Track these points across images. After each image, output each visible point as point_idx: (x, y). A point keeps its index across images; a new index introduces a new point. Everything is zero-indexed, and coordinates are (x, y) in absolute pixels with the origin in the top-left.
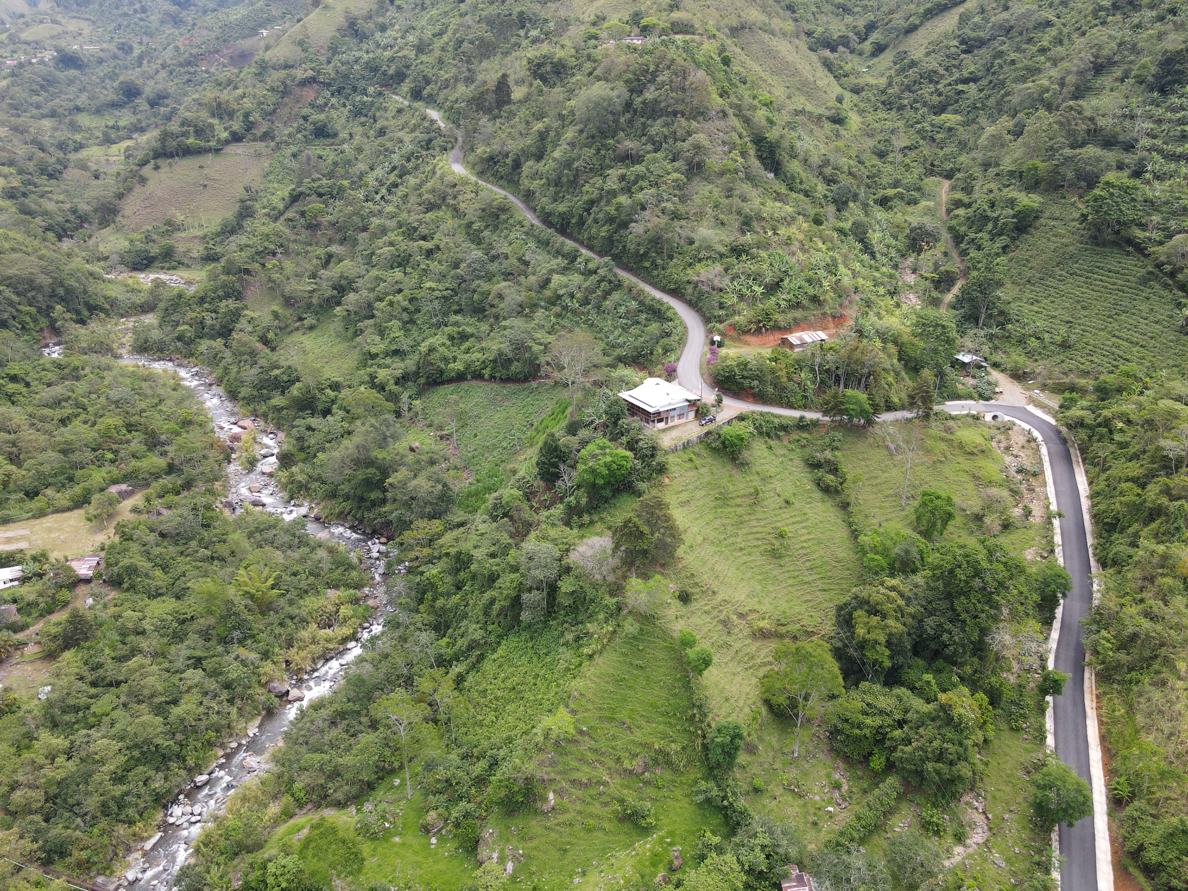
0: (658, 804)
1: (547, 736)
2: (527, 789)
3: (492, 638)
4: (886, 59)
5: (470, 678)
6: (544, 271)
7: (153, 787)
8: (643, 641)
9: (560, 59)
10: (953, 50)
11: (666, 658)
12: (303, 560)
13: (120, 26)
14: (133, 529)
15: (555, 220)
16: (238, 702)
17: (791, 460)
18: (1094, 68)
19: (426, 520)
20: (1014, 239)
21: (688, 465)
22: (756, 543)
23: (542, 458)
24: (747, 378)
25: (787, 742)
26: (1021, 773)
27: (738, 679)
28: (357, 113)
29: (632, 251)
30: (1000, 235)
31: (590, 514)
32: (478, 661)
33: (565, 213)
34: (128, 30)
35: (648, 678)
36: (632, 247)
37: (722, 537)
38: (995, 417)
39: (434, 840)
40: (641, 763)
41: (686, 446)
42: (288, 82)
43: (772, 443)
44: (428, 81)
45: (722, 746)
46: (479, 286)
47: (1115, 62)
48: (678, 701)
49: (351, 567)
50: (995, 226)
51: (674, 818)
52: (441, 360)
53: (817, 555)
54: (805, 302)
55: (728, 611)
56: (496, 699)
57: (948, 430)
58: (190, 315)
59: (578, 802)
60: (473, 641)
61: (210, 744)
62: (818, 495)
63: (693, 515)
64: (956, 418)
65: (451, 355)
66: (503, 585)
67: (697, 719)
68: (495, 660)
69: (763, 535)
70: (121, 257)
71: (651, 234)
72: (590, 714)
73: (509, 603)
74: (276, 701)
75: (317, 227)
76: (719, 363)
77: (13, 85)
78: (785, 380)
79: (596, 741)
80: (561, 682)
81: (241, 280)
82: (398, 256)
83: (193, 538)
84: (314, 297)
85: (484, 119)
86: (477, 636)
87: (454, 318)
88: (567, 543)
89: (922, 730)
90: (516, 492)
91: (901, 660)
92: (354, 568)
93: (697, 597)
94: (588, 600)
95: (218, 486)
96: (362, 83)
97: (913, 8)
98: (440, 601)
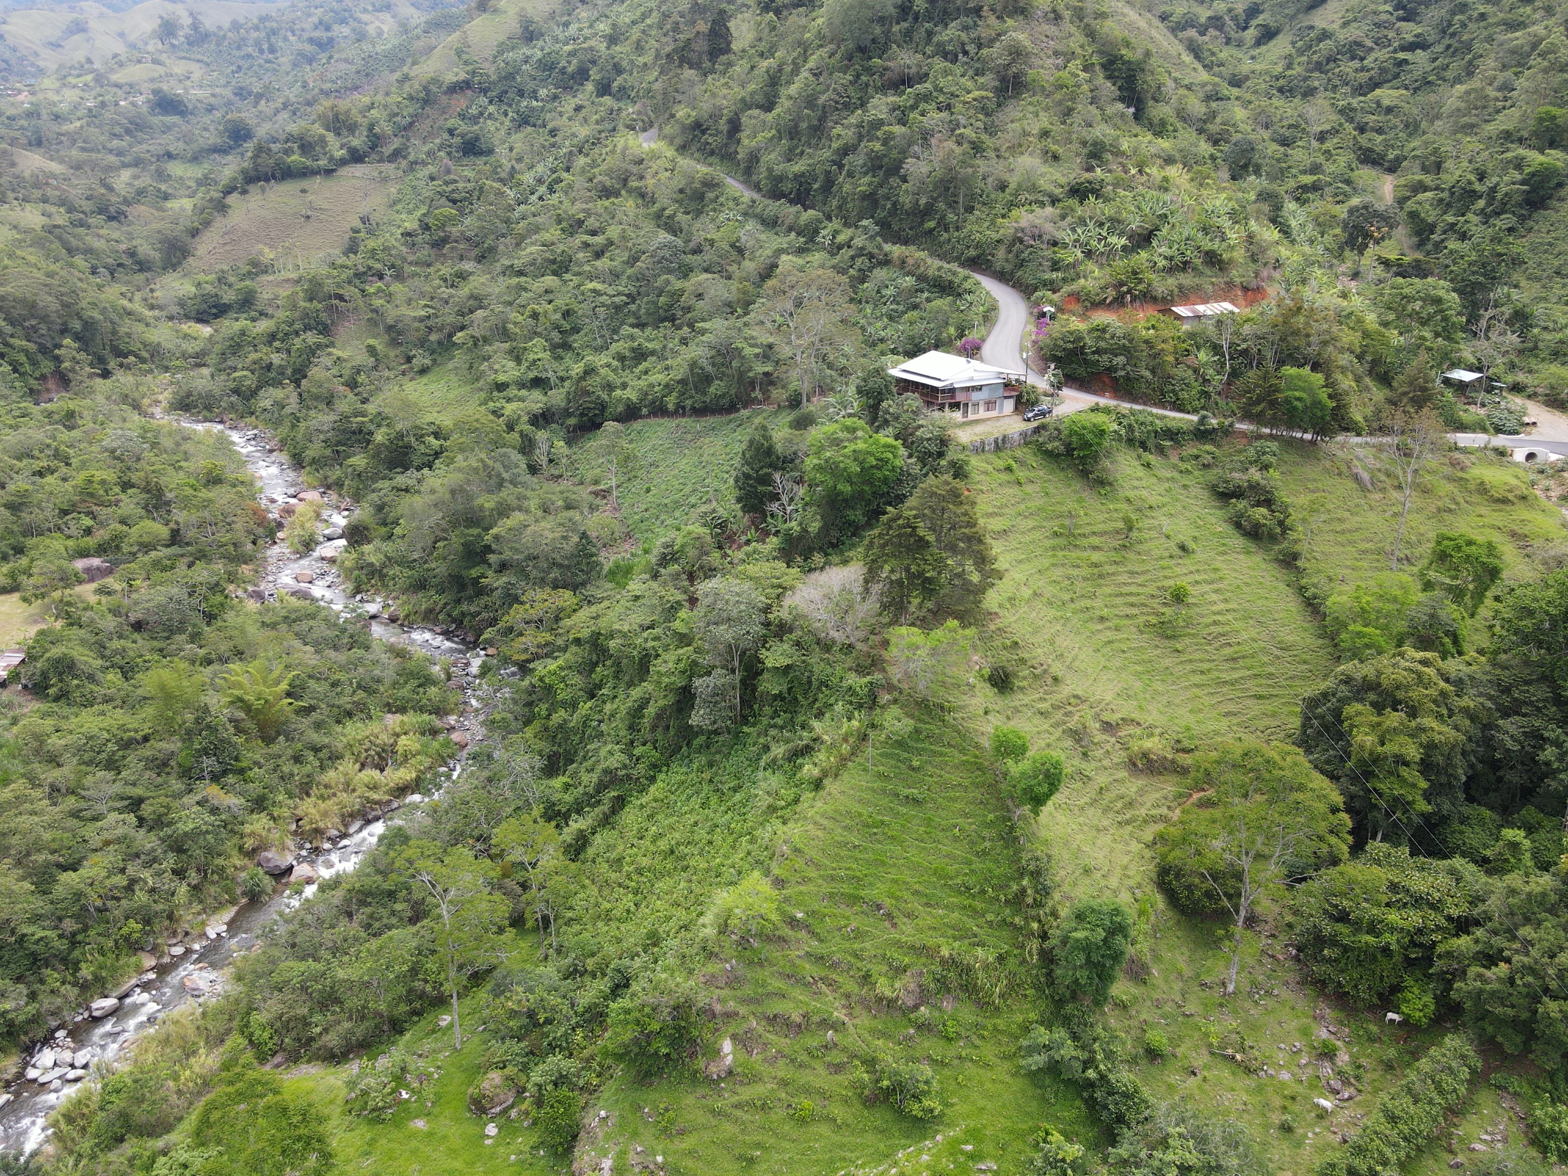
0: (946, 1072)
1: (723, 929)
2: (679, 1029)
3: (641, 769)
4: (1281, 46)
5: (598, 839)
6: (769, 252)
8: (919, 752)
10: (1384, 17)
11: (966, 782)
12: (350, 666)
13: (240, 68)
14: (85, 609)
15: (787, 187)
16: (194, 877)
17: (1185, 487)
19: (548, 590)
20: (1523, 219)
21: (1004, 477)
22: (1129, 611)
23: (746, 469)
24: (1105, 351)
25: (1209, 963)
27: (1105, 840)
28: (523, 121)
29: (908, 207)
30: (1498, 214)
31: (827, 555)
32: (614, 811)
33: (803, 175)
34: (250, 73)
35: (928, 822)
36: (906, 200)
37: (1067, 597)
38: (1531, 456)
39: (491, 1129)
40: (912, 986)
41: (1001, 445)
42: (434, 89)
43: (1151, 458)
45: (1087, 947)
46: (668, 282)
48: (990, 865)
49: (428, 681)
50: (1490, 201)
51: (981, 1103)
52: (603, 388)
53: (1244, 636)
54: (1198, 261)
55: (1083, 717)
56: (640, 872)
57: (1454, 464)
58: (253, 356)
59: (781, 1062)
60: (606, 771)
61: (131, 945)
62: (1238, 541)
63: (1014, 555)
64: (1465, 451)
65: (619, 382)
66: (663, 669)
67: (1030, 900)
68: (642, 807)
69: (1142, 599)
70: (181, 303)
71: (939, 173)
72: (811, 887)
73: (671, 699)
74: (268, 882)
75: (444, 241)
76: (1056, 329)
77: (88, 125)
78: (1171, 359)
79: (821, 941)
80: (758, 832)
81: (330, 309)
82: (554, 262)
83: (181, 630)
84: (430, 329)
85: (689, 73)
86: (613, 762)
87: (626, 330)
88: (780, 586)
89: (1526, 931)
90: (698, 529)
91: (1446, 807)
92: (434, 683)
93: (1025, 683)
94: (815, 684)
95: (245, 570)
96: (532, 85)
98: (558, 717)
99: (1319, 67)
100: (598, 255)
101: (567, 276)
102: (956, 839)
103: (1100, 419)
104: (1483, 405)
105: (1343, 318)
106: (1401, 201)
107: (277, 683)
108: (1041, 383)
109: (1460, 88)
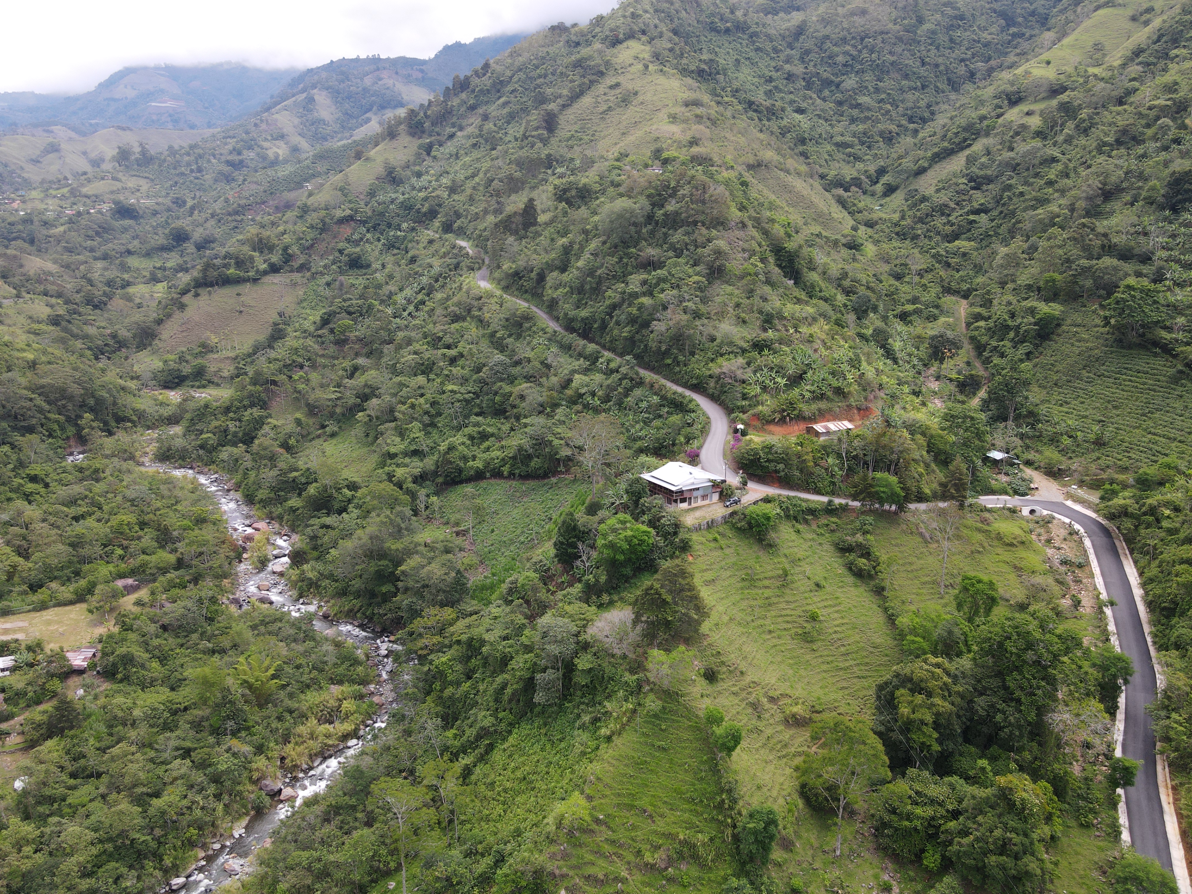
1: (559, 825)
2: (536, 884)
3: (503, 726)
4: (899, 198)
5: (478, 770)
6: (566, 372)
7: (123, 886)
8: (665, 720)
9: (585, 185)
10: (962, 187)
11: (691, 738)
12: (306, 654)
13: (176, 183)
14: (134, 619)
15: (577, 325)
16: (226, 798)
17: (820, 544)
18: (1103, 194)
19: (437, 607)
20: (1037, 346)
21: (713, 545)
22: (786, 626)
23: (561, 539)
24: (772, 461)
25: (828, 839)
26: (1095, 874)
27: (771, 768)
28: (391, 246)
29: (654, 349)
30: (1023, 342)
31: (610, 594)
32: (487, 752)
33: (587, 318)
34: (183, 187)
35: (671, 761)
36: (653, 345)
37: (749, 619)
38: (1032, 512)
40: (664, 857)
41: (711, 525)
42: (327, 220)
43: (799, 526)
44: (458, 215)
45: (755, 832)
46: (501, 388)
47: (1124, 189)
48: (705, 786)
49: (356, 662)
50: (1017, 334)
52: (460, 459)
53: (851, 640)
54: (829, 394)
55: (758, 694)
56: (505, 791)
57: (984, 521)
58: (215, 423)
60: (482, 728)
61: (191, 844)
62: (850, 579)
63: (717, 595)
64: (990, 510)
65: (470, 454)
66: (516, 667)
67: (727, 806)
68: (505, 750)
69: (793, 618)
70: (153, 375)
71: (673, 331)
72: (607, 800)
73: (521, 685)
74: (267, 800)
75: (344, 342)
76: (744, 443)
77: (70, 230)
78: (811, 463)
79: (613, 831)
80: (576, 767)
81: (267, 391)
82: (422, 365)
83: (193, 630)
84: (338, 406)
85: (511, 239)
86: (486, 722)
87: (474, 418)
88: (584, 619)
89: (980, 818)
90: (532, 574)
91: (951, 746)
92: (360, 663)
93: (724, 676)
94: (606, 678)
95: (226, 583)
96: (397, 220)
97: (921, 153)
98: (449, 691)
99: (921, 220)
100: (453, 361)
102: (686, 771)
103: (768, 506)
104: (1007, 476)
106: (968, 326)
107: (267, 669)
109: (1003, 251)
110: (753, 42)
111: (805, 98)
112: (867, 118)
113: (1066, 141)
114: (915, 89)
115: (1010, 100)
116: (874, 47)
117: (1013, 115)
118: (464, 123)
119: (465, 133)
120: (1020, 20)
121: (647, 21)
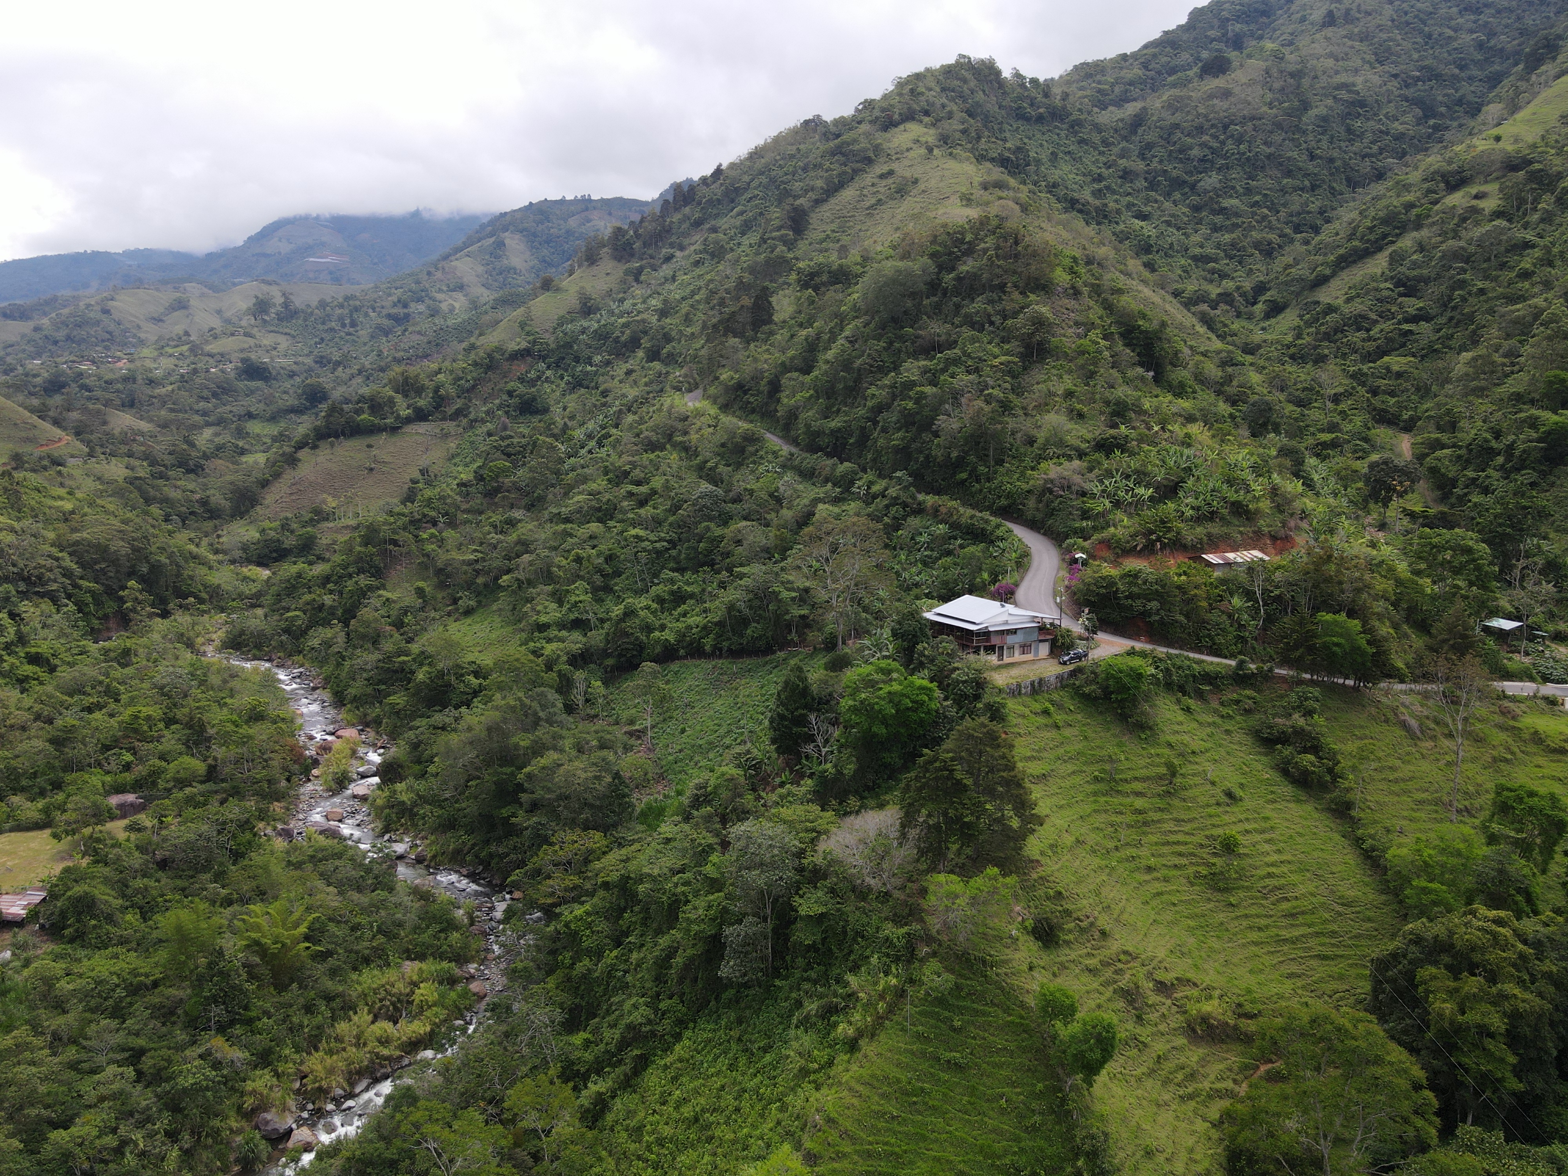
3: (667, 1025)
4: (1289, 319)
5: (618, 1104)
6: (806, 501)
8: (961, 1010)
9: (841, 266)
10: (1386, 293)
11: (1012, 1046)
12: (371, 909)
13: (323, 340)
15: (824, 441)
16: (187, 1139)
17: (1228, 732)
19: (578, 831)
20: (1543, 474)
21: (1042, 720)
22: (1177, 861)
23: (781, 710)
24: (1139, 596)
27: (1166, 1116)
28: (577, 384)
29: (940, 460)
30: (1518, 470)
31: (862, 798)
32: (636, 1072)
33: (839, 430)
34: (331, 344)
35: (972, 1091)
36: (938, 453)
37: (1111, 845)
41: (1037, 688)
42: (497, 356)
43: (1191, 703)
44: (668, 339)
46: (708, 529)
48: (1042, 1143)
49: (450, 925)
50: (1509, 457)
52: (642, 629)
53: (1302, 889)
54: (1225, 512)
55: (1135, 975)
56: (661, 1142)
57: (1504, 712)
58: (307, 597)
60: (630, 1027)
62: (1287, 790)
63: (1054, 800)
64: (1514, 699)
65: (657, 624)
66: (692, 916)
68: (666, 1067)
69: (1190, 848)
70: (245, 548)
71: (969, 429)
72: (845, 1164)
73: (700, 948)
74: (263, 1148)
75: (497, 490)
76: (1088, 574)
77: (179, 389)
78: (1204, 604)
80: (789, 1099)
81: (384, 553)
82: (599, 509)
83: (206, 869)
84: (478, 572)
85: (733, 341)
86: (637, 1017)
87: (667, 574)
88: (813, 830)
90: (731, 770)
91: (1540, 1085)
92: (457, 928)
93: (1070, 937)
94: (850, 934)
95: (277, 807)
96: (587, 352)
97: (1320, 258)
98: (582, 966)
99: (1327, 337)
100: (642, 503)
101: (611, 523)
102: (1003, 1111)
103: (1136, 662)
104: (1527, 654)
105: (1374, 566)
106: (1420, 458)
107: (296, 925)
108: (1076, 627)
109: (1466, 356)
110: (1075, 133)
111: (1148, 200)
112: (1236, 226)
113: (1542, 220)
114: (1302, 189)
115: (1447, 183)
116: (1242, 136)
117: (1457, 199)
118: (686, 242)
119: (687, 253)
120: (1443, 109)
121: (931, 99)
